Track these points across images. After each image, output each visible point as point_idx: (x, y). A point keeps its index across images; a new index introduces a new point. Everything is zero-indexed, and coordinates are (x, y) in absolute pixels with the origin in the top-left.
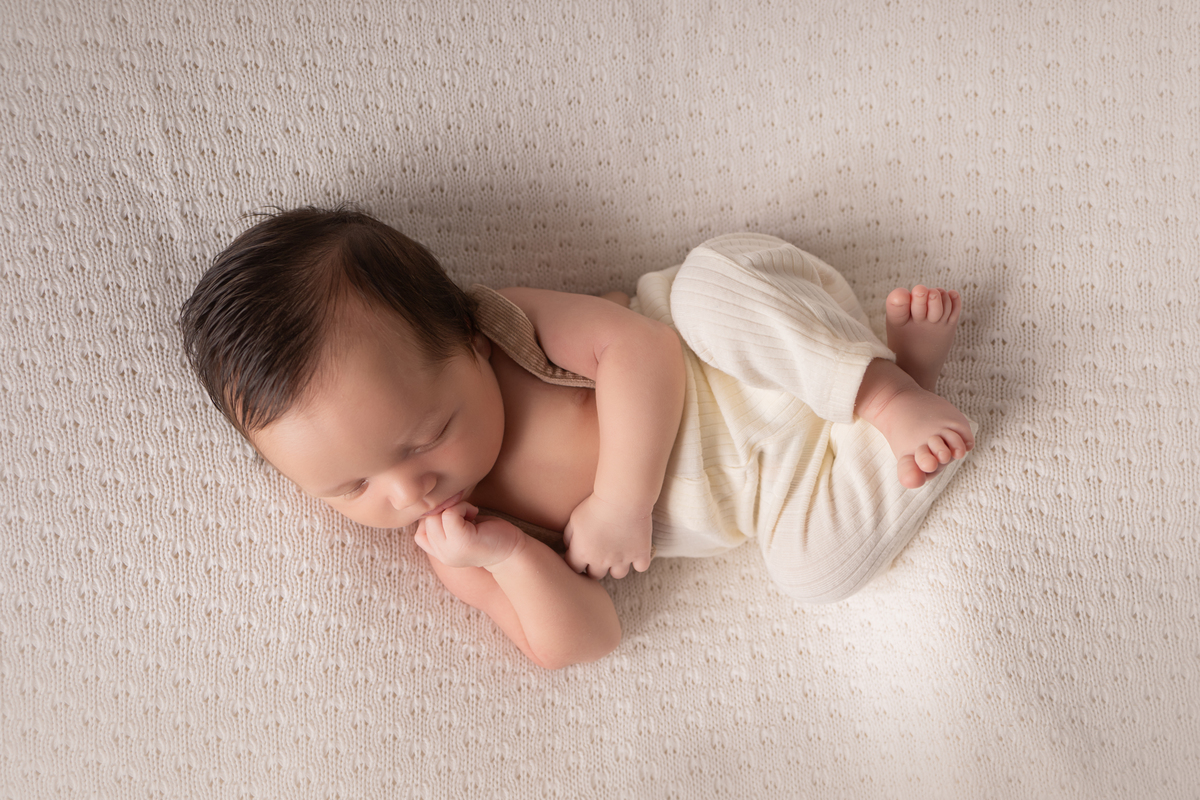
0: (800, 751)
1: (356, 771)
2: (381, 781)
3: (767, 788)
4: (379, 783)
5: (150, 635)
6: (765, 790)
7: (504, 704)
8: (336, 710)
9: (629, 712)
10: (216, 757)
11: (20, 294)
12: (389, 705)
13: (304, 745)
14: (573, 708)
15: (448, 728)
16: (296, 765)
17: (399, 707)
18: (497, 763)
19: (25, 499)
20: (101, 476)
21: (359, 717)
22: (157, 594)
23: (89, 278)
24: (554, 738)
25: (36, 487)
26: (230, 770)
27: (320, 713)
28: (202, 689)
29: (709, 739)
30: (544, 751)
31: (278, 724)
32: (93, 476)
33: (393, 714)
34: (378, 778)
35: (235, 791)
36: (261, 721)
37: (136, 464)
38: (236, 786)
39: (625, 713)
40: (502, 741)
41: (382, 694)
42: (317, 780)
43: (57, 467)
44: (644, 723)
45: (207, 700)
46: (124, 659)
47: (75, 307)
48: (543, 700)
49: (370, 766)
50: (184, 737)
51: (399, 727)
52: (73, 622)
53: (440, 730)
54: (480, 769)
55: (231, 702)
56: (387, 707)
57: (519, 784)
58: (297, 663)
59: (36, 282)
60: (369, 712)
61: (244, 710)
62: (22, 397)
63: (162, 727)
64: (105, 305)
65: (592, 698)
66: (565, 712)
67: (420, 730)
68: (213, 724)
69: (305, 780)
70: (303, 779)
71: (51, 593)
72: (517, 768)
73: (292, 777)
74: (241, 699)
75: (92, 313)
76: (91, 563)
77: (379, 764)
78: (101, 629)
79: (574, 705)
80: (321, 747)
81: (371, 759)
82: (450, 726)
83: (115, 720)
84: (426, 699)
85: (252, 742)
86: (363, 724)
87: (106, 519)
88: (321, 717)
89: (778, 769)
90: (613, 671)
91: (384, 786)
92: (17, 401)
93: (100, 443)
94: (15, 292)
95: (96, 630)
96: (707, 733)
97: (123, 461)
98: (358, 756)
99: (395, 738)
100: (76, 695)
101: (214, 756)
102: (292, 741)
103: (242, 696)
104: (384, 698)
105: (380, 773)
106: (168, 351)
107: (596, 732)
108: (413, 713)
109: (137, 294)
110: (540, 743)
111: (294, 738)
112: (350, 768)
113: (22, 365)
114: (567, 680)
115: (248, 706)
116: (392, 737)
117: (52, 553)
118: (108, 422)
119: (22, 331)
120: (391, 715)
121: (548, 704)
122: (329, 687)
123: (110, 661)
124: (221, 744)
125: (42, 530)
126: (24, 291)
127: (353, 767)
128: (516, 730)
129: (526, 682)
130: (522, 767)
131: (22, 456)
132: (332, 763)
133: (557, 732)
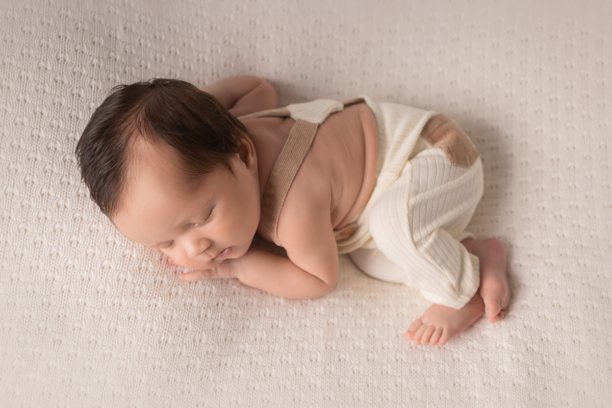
0: (419, 366)
1: (160, 343)
2: (173, 352)
3: (397, 386)
4: (172, 352)
5: (56, 236)
6: (395, 387)
7: (250, 322)
8: (156, 306)
9: (321, 336)
10: (81, 314)
11: (29, 42)
12: (187, 310)
13: (133, 321)
14: (289, 330)
15: (217, 329)
16: (126, 331)
17: (193, 311)
18: (240, 353)
19: (4, 147)
20: (48, 144)
21: (168, 313)
22: (64, 213)
23: (68, 43)
24: (275, 345)
25: (12, 142)
26: (87, 324)
27: (146, 306)
28: (81, 272)
29: (366, 355)
30: (268, 351)
31: (120, 305)
32: (44, 143)
33: (188, 315)
34: (172, 349)
35: (87, 337)
36: (111, 300)
37: (68, 142)
38: (88, 334)
39: (318, 336)
40: (245, 342)
41: (184, 303)
42: (136, 342)
43: (26, 133)
44: (329, 343)
45: (83, 280)
46: (39, 246)
47: (57, 55)
48: (272, 323)
49: (169, 342)
50: (66, 298)
51: (190, 323)
52: (14, 220)
53: (213, 329)
54: (230, 355)
55: (97, 284)
56: (186, 310)
57: (251, 367)
58: (140, 273)
59: (39, 38)
60: (175, 311)
61: (103, 291)
62: (17, 93)
63: (55, 290)
64: (73, 59)
65: (300, 326)
66: (284, 332)
67: (202, 327)
68: (84, 294)
69: (129, 341)
70: (128, 341)
71: (6, 201)
72: (251, 358)
73: (122, 338)
74: (103, 284)
75: (65, 60)
76: (31, 189)
77: (174, 342)
78: (29, 227)
79: (290, 329)
80: (142, 325)
81: (170, 338)
82: (219, 328)
83: (28, 280)
84: (208, 310)
85: (103, 311)
86: (170, 317)
87: (45, 166)
88: (146, 308)
89: (404, 376)
90: (315, 314)
91: (174, 355)
92: (13, 94)
93: (52, 127)
94: (27, 40)
95: (26, 227)
96: (365, 352)
97: (61, 139)
98: (163, 334)
99: (186, 329)
100: (8, 262)
101: (80, 313)
102: (126, 317)
103: (104, 282)
104: (185, 305)
105: (174, 347)
106: (101, 90)
107: (300, 345)
108: (199, 317)
109: (91, 58)
110: (267, 347)
111: (128, 315)
112: (157, 340)
113: (21, 78)
114: (287, 315)
115: (106, 289)
116: (185, 328)
117: (12, 179)
118: (59, 117)
119: (26, 60)
120: (187, 315)
121: (275, 326)
122: (155, 292)
123: (31, 246)
124: (85, 307)
125: (9, 165)
126: (32, 41)
127: (159, 340)
128: (254, 337)
129: (263, 312)
130: (254, 358)
131: (9, 124)
132: (147, 335)
133: (278, 342)
